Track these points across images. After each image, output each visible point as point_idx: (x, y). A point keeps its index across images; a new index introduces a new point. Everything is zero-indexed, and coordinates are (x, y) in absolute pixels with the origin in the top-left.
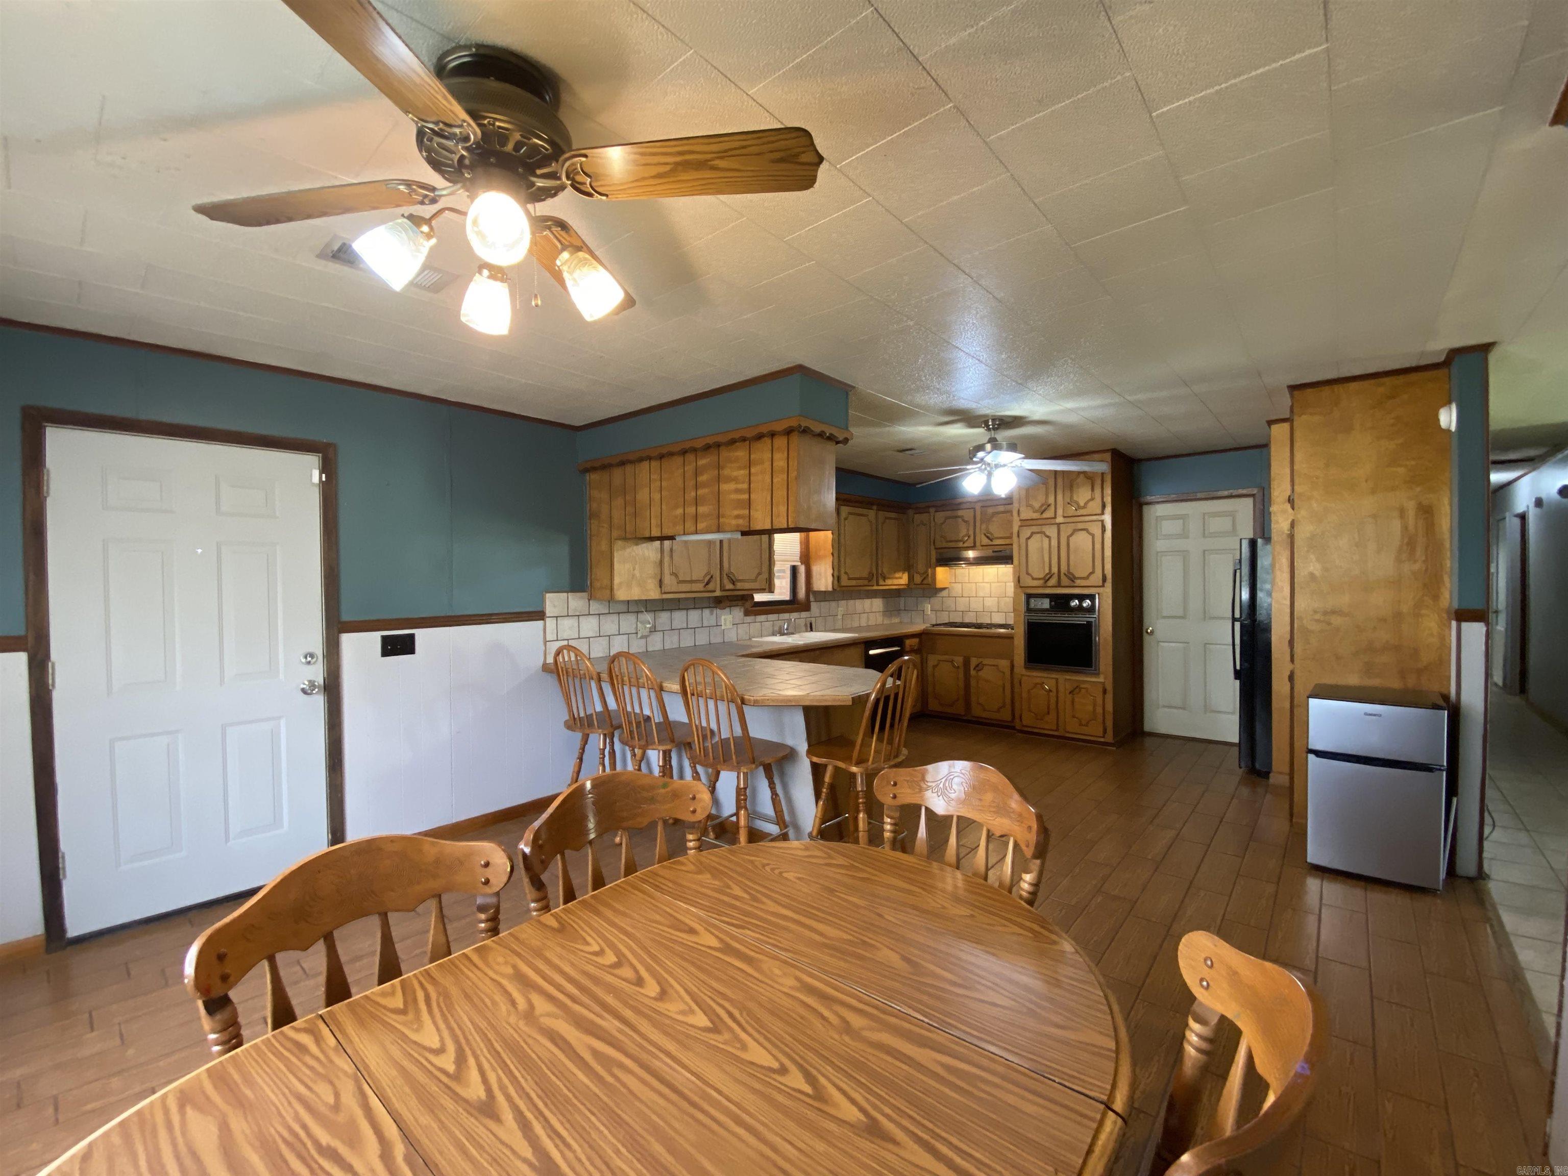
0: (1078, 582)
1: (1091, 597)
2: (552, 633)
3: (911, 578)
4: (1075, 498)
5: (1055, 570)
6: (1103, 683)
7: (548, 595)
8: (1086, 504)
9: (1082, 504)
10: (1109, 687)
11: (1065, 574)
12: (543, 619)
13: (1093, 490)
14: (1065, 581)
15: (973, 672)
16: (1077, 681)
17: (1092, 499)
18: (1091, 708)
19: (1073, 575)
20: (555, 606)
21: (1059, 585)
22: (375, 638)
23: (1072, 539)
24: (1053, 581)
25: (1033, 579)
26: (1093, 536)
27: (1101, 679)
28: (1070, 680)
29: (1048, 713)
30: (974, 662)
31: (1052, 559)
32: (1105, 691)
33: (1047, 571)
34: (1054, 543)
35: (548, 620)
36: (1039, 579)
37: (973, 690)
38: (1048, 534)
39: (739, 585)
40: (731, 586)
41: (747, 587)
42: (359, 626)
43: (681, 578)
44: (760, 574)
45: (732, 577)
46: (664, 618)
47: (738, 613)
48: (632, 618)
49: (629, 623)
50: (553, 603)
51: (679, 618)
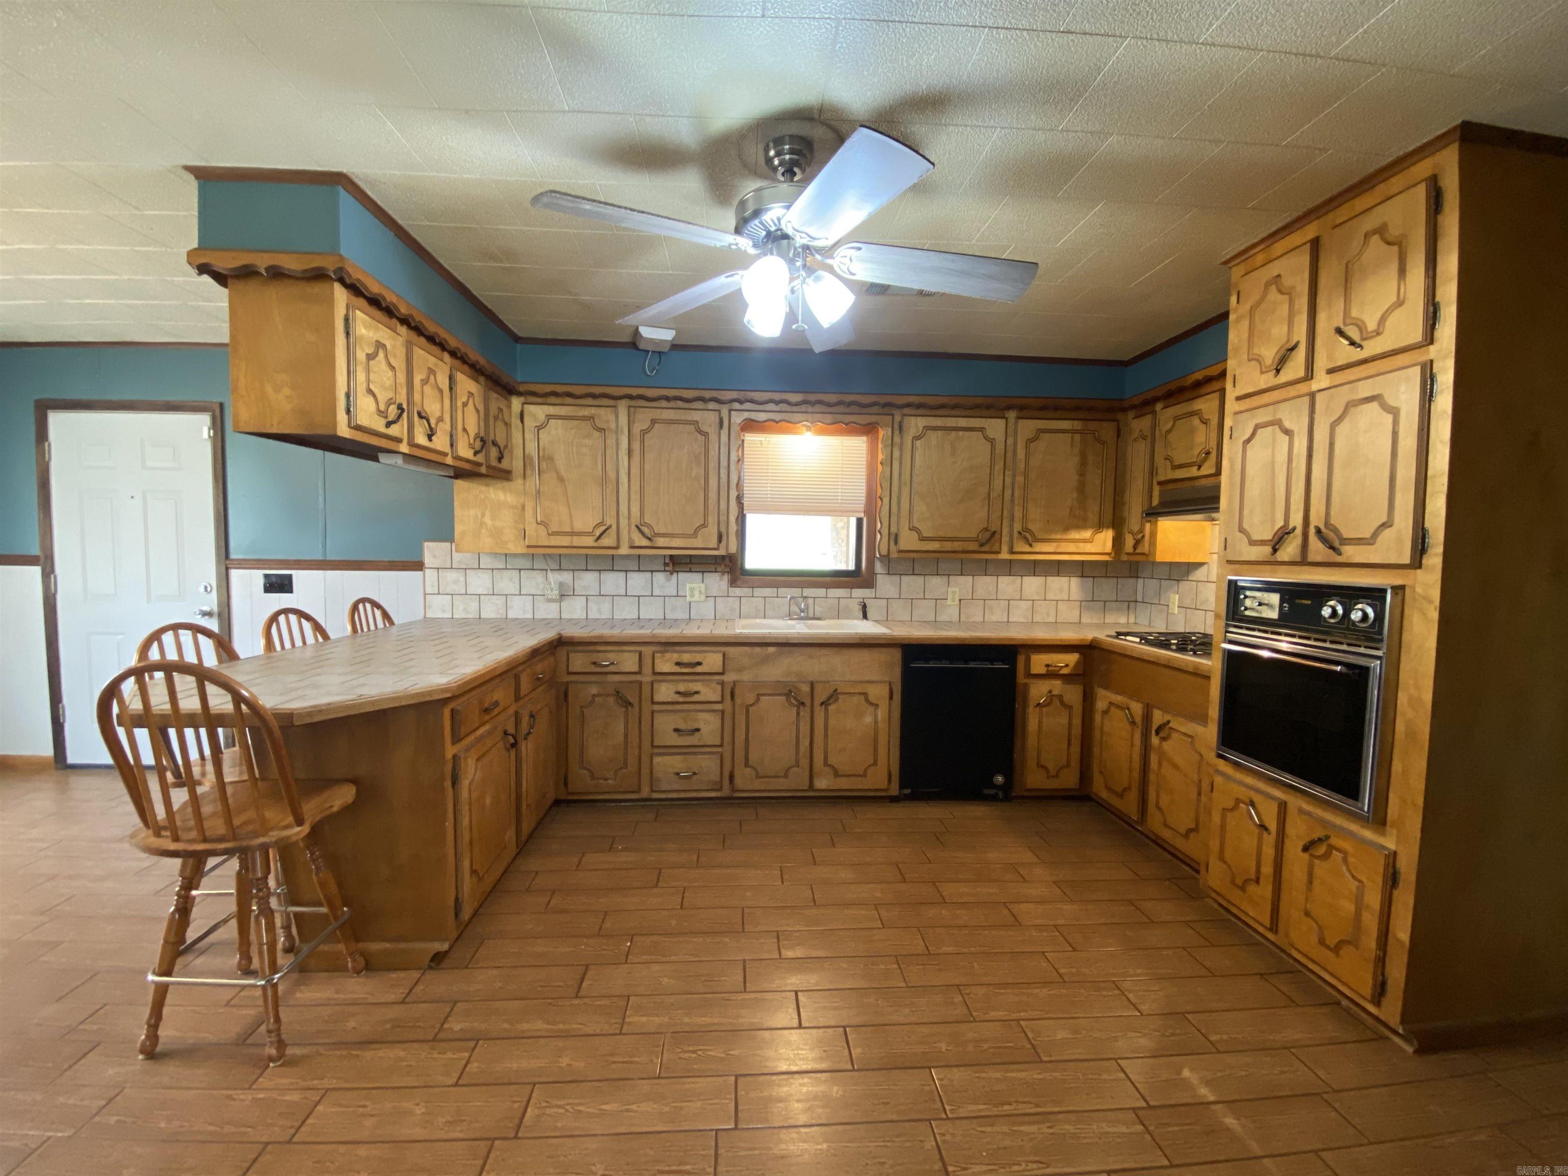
0: (1351, 553)
1: (1375, 595)
2: (433, 586)
3: (1118, 542)
4: (1354, 313)
5: (1296, 520)
6: (1393, 856)
7: (426, 544)
8: (1383, 320)
9: (1371, 326)
10: (1408, 866)
11: (1318, 531)
12: (421, 570)
13: (1402, 272)
14: (1317, 550)
15: (1155, 740)
16: (1324, 823)
17: (1400, 303)
18: (1349, 907)
19: (1336, 531)
20: (435, 557)
21: (1303, 561)
22: (257, 577)
23: (1342, 431)
24: (1290, 550)
25: (1252, 543)
26: (1395, 412)
27: (1390, 843)
28: (1309, 814)
29: (1257, 881)
30: (1158, 717)
31: (1293, 490)
32: (1392, 879)
33: (1280, 523)
34: (1300, 445)
35: (427, 571)
36: (1263, 543)
37: (1152, 777)
38: (1287, 424)
39: (661, 542)
40: (645, 542)
41: (678, 545)
42: (244, 564)
43: (554, 528)
44: (704, 526)
45: (645, 530)
46: (588, 579)
47: (717, 582)
48: (538, 577)
49: (534, 582)
50: (433, 553)
51: (613, 581)
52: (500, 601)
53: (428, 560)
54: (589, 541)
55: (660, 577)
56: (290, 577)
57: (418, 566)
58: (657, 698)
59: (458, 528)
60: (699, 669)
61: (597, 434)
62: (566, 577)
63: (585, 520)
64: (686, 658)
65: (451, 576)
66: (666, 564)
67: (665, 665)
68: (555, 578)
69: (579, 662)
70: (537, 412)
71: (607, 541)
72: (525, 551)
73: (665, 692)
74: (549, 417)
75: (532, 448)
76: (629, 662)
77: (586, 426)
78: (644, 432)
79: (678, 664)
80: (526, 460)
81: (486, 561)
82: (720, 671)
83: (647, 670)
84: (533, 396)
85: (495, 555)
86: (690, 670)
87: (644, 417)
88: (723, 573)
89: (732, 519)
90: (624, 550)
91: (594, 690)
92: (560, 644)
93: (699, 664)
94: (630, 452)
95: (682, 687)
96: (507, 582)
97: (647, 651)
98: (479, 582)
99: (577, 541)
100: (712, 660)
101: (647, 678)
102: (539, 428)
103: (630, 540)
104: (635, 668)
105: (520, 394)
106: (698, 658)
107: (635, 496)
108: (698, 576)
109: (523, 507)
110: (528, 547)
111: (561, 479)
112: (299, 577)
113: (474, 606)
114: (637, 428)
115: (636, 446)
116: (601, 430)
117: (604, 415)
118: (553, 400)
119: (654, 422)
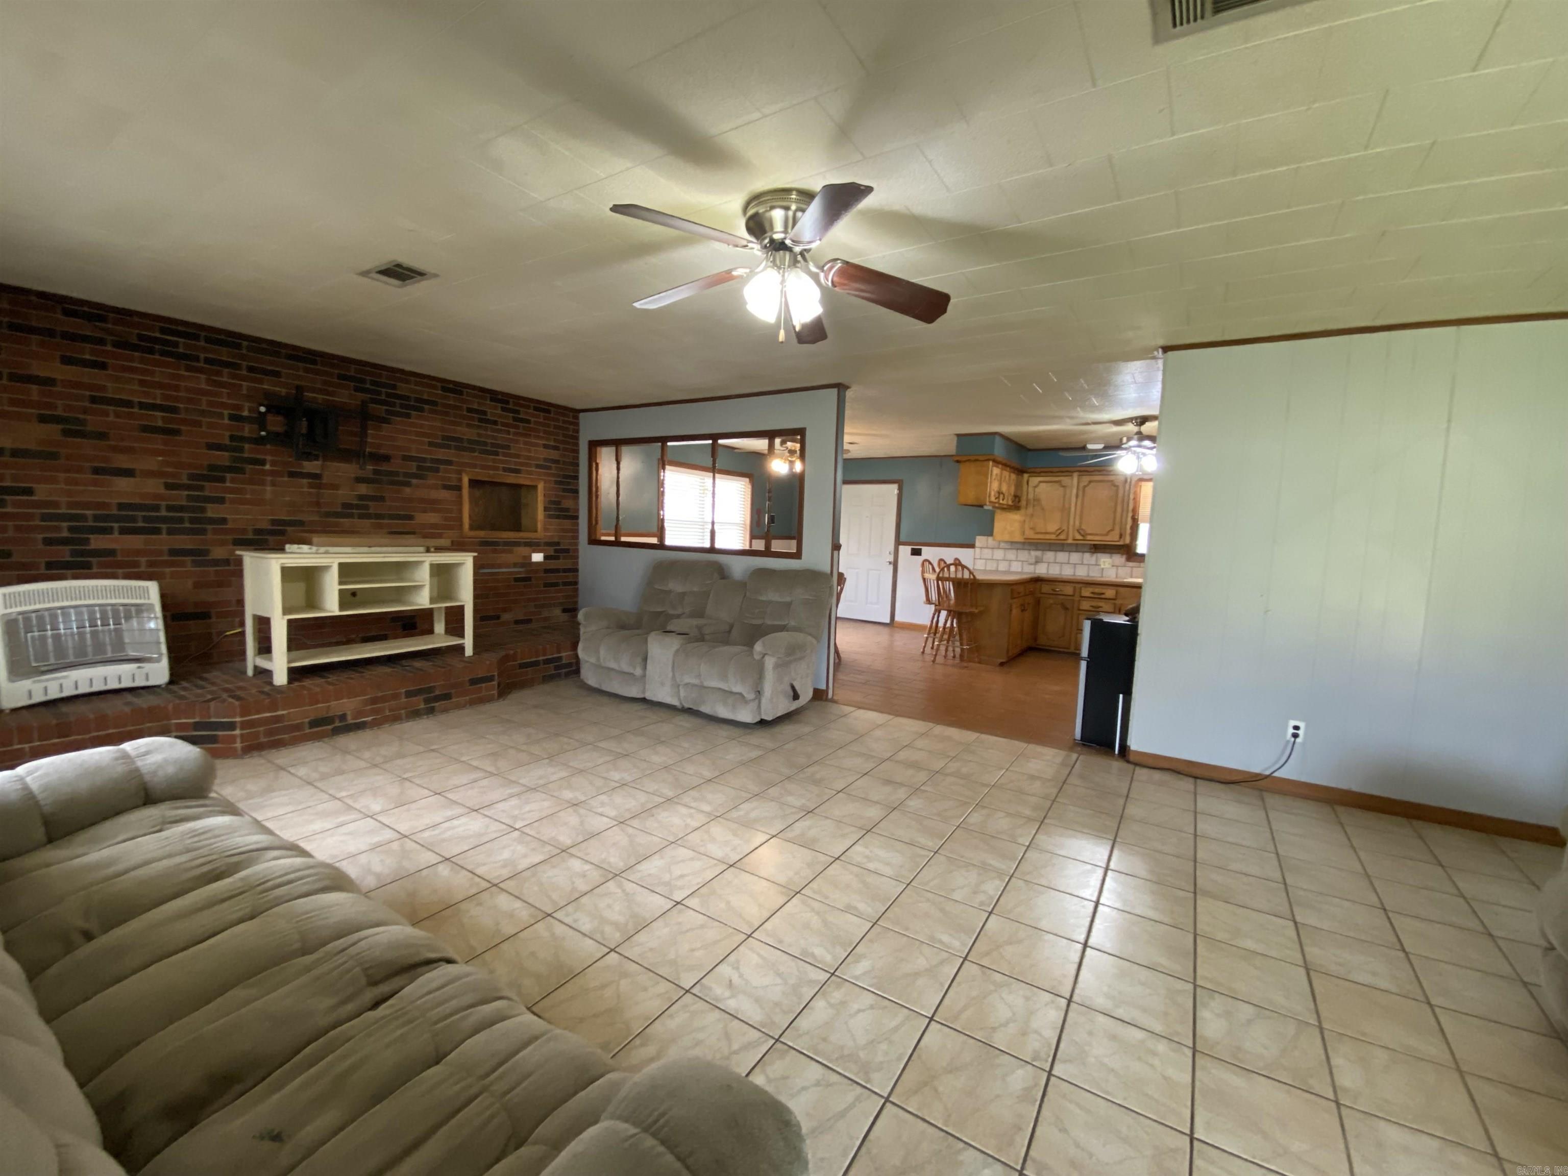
2: (979, 553)
7: (978, 537)
12: (974, 548)
22: (908, 549)
35: (976, 548)
39: (1089, 537)
40: (1081, 538)
41: (1097, 539)
42: (905, 544)
43: (1038, 530)
44: (1112, 530)
45: (1082, 532)
46: (1050, 555)
47: (1119, 559)
48: (1026, 552)
49: (1024, 555)
50: (980, 541)
51: (1062, 556)
52: (1006, 563)
53: (977, 544)
54: (1053, 537)
55: (1087, 555)
56: (920, 549)
57: (972, 546)
58: (1081, 608)
59: (996, 530)
60: (1103, 596)
61: (1062, 488)
62: (1039, 553)
63: (1052, 527)
64: (1097, 590)
65: (986, 551)
66: (1091, 549)
67: (1086, 592)
68: (1034, 553)
69: (1046, 588)
70: (1035, 480)
71: (1062, 537)
72: (1023, 541)
73: (1085, 605)
74: (1040, 482)
75: (1031, 496)
76: (1069, 590)
77: (1056, 486)
78: (1085, 487)
79: (1093, 593)
80: (1028, 501)
81: (1002, 545)
82: (1114, 597)
83: (1077, 594)
84: (1034, 473)
85: (1006, 542)
86: (1099, 597)
87: (1086, 479)
88: (1122, 554)
89: (1128, 527)
90: (1070, 541)
91: (1051, 601)
92: (1037, 580)
93: (1103, 594)
94: (1077, 496)
95: (1094, 604)
96: (1011, 555)
97: (1078, 586)
98: (999, 554)
99: (1048, 537)
100: (1110, 593)
101: (1077, 598)
102: (1036, 487)
103: (1074, 536)
104: (1071, 593)
105: (1026, 472)
106: (1103, 591)
107: (1078, 518)
108: (1108, 555)
109: (1024, 521)
110: (1025, 539)
111: (1043, 509)
112: (925, 550)
113: (995, 565)
114: (1082, 485)
115: (1081, 493)
116: (1064, 487)
117: (1065, 480)
118: (1042, 474)
119: (1090, 482)
